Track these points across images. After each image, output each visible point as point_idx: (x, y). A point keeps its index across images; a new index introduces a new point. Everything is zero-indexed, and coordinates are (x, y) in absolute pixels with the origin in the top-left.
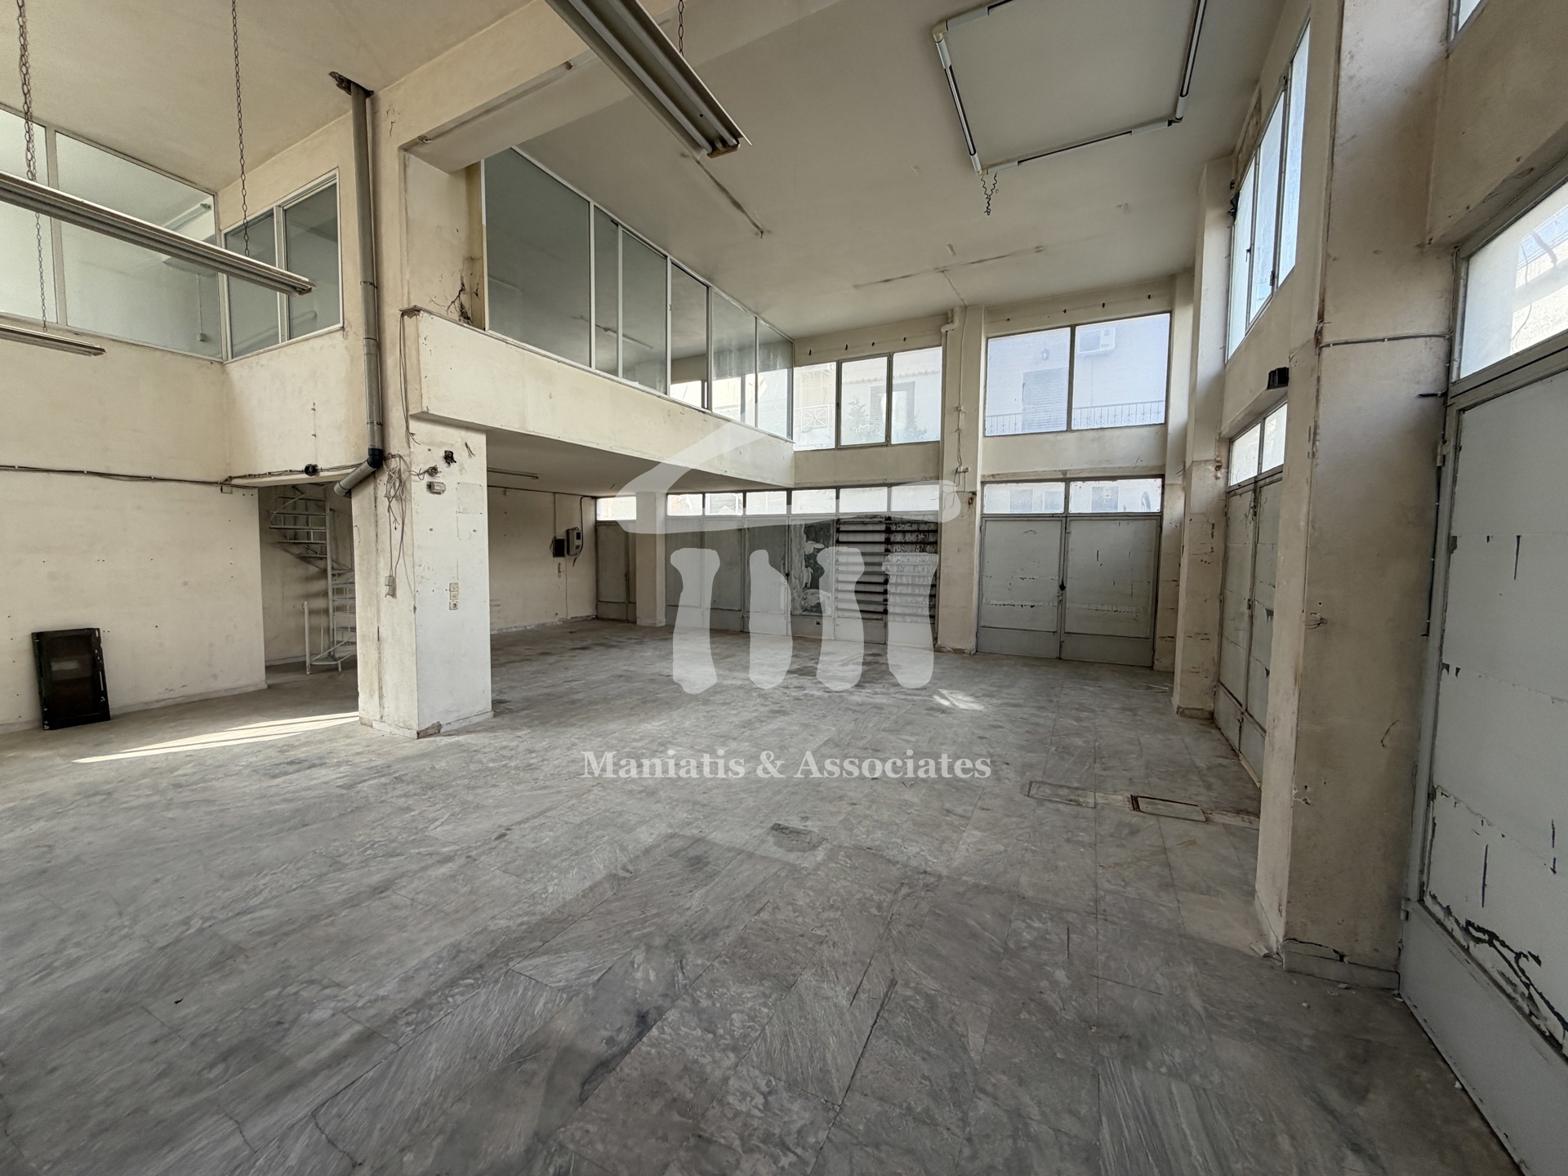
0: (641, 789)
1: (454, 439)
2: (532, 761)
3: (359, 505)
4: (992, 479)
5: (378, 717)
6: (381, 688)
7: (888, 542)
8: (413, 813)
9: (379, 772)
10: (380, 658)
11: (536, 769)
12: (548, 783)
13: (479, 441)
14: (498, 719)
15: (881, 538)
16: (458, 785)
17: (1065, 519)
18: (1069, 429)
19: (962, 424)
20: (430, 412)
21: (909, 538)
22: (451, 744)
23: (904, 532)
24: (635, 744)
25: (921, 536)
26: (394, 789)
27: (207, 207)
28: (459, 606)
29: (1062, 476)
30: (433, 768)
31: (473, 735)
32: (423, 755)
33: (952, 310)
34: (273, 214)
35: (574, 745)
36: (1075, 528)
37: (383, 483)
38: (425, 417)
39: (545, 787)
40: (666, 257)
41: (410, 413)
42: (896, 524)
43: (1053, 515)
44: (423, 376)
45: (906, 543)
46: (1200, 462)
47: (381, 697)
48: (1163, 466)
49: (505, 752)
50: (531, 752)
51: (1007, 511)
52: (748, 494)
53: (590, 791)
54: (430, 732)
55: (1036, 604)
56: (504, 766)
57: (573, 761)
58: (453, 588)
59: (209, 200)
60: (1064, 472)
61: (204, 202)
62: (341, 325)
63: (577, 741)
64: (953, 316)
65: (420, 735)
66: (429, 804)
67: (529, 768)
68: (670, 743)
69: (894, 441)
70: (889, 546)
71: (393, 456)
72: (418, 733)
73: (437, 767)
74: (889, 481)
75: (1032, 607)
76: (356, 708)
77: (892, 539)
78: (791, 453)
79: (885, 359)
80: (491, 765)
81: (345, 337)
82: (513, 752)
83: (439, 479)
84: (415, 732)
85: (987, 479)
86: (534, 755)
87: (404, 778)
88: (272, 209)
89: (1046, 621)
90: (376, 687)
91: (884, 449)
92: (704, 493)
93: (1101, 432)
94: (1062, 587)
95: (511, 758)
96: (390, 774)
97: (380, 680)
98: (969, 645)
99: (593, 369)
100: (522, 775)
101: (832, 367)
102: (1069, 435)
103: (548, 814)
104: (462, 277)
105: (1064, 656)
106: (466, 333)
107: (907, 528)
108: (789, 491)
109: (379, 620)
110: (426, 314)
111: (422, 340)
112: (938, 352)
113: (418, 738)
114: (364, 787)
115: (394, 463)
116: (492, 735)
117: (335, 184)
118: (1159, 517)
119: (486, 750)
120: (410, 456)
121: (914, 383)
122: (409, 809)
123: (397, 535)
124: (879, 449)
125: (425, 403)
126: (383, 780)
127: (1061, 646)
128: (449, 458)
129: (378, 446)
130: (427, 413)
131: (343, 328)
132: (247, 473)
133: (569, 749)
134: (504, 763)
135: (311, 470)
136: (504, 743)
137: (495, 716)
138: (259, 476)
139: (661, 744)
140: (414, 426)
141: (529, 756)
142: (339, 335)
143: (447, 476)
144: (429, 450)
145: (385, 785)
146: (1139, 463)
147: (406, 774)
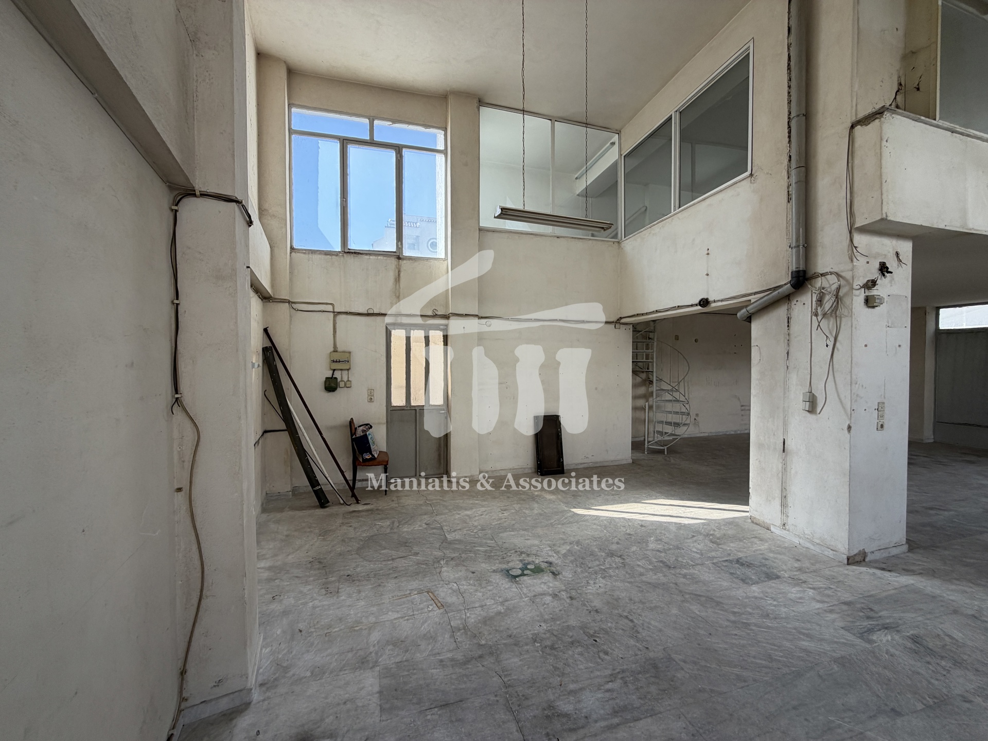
1: (885, 247)
3: (756, 328)
5: (778, 522)
6: (784, 497)
10: (785, 469)
13: (906, 248)
27: (613, 144)
28: (885, 426)
34: (671, 118)
44: (884, 181)
47: (784, 505)
54: (857, 559)
58: (880, 408)
59: (615, 138)
61: (611, 141)
62: (748, 173)
88: (671, 115)
97: (784, 489)
109: (785, 431)
110: (889, 114)
111: (884, 143)
113: (848, 564)
115: (818, 283)
117: (748, 57)
120: (852, 270)
125: (885, 210)
128: (884, 269)
129: (801, 266)
130: (885, 219)
131: (751, 175)
132: (636, 313)
135: (704, 302)
137: (910, 551)
138: (647, 314)
140: (863, 239)
142: (745, 183)
143: (883, 289)
144: (868, 262)
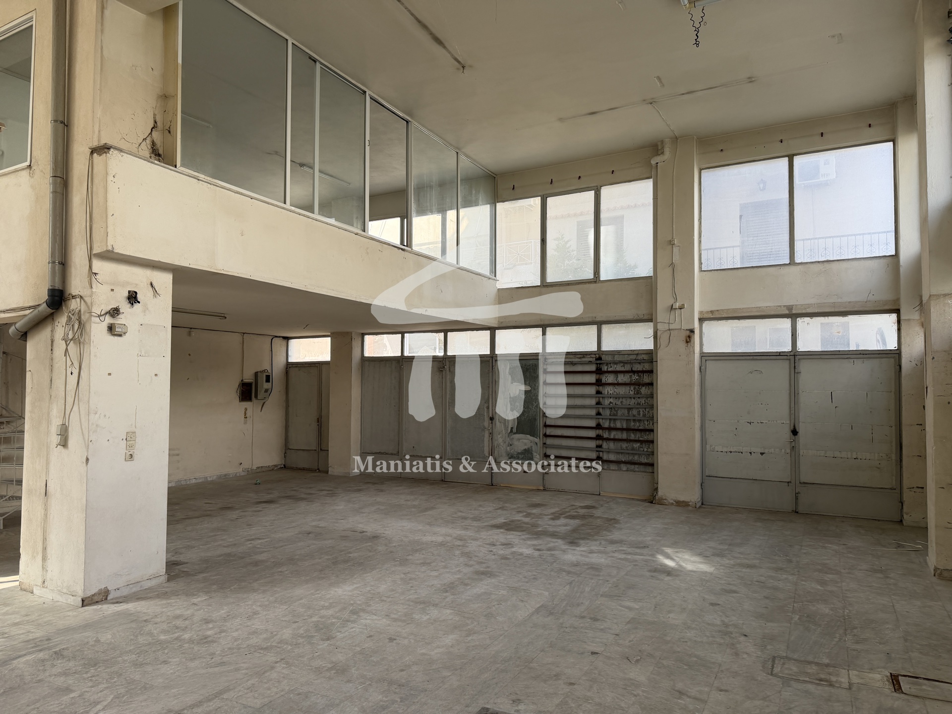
0: (330, 666)
1: (138, 278)
2: (209, 633)
3: (34, 348)
4: (710, 316)
5: (40, 582)
6: (45, 549)
7: (599, 383)
8: (72, 695)
9: (37, 645)
10: (46, 515)
11: (213, 642)
12: (225, 659)
13: (165, 281)
14: (172, 584)
15: (592, 379)
16: (125, 661)
17: (794, 358)
18: (792, 262)
19: (676, 259)
20: (116, 251)
21: (622, 378)
22: (119, 614)
23: (616, 372)
24: (324, 612)
25: (635, 377)
26: (53, 666)
28: (135, 456)
29: (787, 312)
30: (98, 641)
31: (143, 603)
32: (86, 626)
33: (662, 142)
35: (256, 613)
36: (804, 367)
37: (61, 326)
38: (110, 256)
39: (222, 664)
40: (365, 92)
41: (95, 252)
42: (607, 364)
43: (780, 354)
44: (110, 214)
45: (618, 384)
46: (938, 296)
47: (44, 559)
48: (897, 301)
49: (178, 623)
50: (207, 622)
51: (728, 349)
52: (449, 334)
53: (273, 668)
54: (96, 598)
55: (766, 451)
56: (177, 639)
57: (254, 633)
58: (130, 437)
60: (790, 308)
62: (28, 163)
63: (259, 609)
64: (663, 148)
65: (85, 602)
66: (90, 684)
67: (205, 640)
68: (363, 610)
69: (603, 277)
70: (601, 388)
71: (74, 297)
72: (83, 601)
73: (102, 640)
74: (599, 319)
75: (762, 454)
76: (16, 571)
77: (603, 381)
78: (494, 292)
79: (593, 192)
80: (162, 637)
81: (31, 176)
82: (187, 622)
83: (120, 320)
84: (80, 599)
85: (706, 316)
86: (211, 626)
87: (65, 653)
89: (779, 470)
90: (40, 549)
91: (593, 286)
92: (403, 334)
93: (826, 265)
94: (795, 432)
95: (185, 629)
96: (49, 648)
97: (45, 540)
98: (693, 496)
99: (288, 206)
100: (196, 648)
101: (537, 201)
102: (793, 269)
103: (225, 696)
104: (155, 115)
105: (801, 509)
106: (157, 171)
107: (619, 368)
108: (493, 330)
109: (47, 473)
110: (116, 152)
111: (110, 178)
112: (648, 185)
113: (83, 606)
114: (20, 663)
115: (74, 304)
116: (164, 602)
117: (32, 26)
118: (896, 354)
119: (158, 620)
120: (91, 296)
121: (622, 217)
122: (68, 690)
123: (73, 380)
124: (587, 285)
125: (111, 242)
126: (41, 655)
127: (797, 498)
128: (133, 298)
129: (58, 286)
130: (112, 252)
131: (30, 167)
133: (249, 618)
134: (176, 635)
136: (178, 612)
137: (168, 581)
139: (354, 612)
140: (98, 265)
141: (204, 627)
142: (25, 173)
143: (130, 316)
144: (112, 290)
145: (43, 661)
146: (871, 298)
147: (67, 649)
